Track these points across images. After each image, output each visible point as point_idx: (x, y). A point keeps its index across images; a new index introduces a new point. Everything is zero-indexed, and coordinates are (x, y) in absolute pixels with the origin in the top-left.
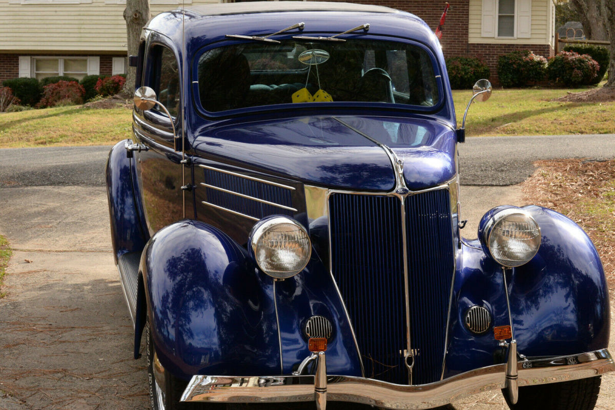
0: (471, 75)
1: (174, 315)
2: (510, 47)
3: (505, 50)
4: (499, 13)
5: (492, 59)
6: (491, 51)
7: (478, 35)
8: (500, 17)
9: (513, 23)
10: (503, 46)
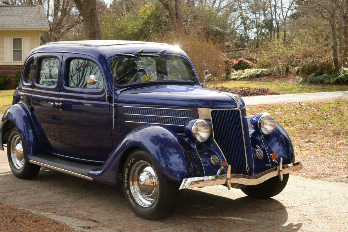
0: (2, 82)
1: (163, 159)
2: (20, 67)
3: (18, 68)
4: (14, 49)
5: (11, 74)
6: (10, 69)
7: (3, 61)
8: (14, 51)
9: (21, 54)
10: (16, 66)
